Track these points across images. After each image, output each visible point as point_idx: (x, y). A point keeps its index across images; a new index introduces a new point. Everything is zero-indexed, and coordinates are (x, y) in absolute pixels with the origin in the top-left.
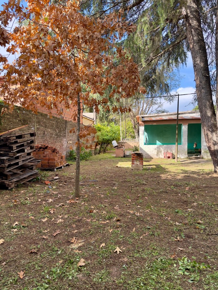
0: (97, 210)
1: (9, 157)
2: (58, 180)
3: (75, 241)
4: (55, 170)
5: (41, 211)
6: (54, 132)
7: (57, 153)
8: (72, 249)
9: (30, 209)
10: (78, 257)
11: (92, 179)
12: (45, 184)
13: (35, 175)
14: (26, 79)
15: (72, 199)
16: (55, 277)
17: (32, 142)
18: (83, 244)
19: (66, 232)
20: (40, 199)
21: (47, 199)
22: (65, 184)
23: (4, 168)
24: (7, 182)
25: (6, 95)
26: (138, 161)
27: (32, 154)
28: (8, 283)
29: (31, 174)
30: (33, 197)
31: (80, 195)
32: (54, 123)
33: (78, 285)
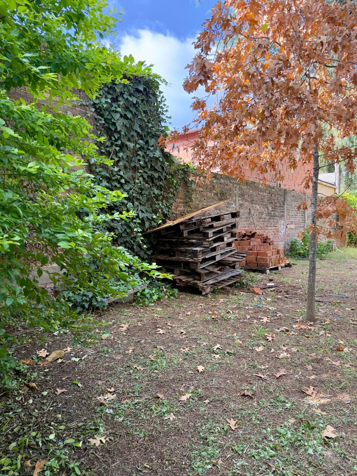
0: (351, 349)
1: (203, 249)
2: (274, 289)
3: (313, 393)
4: (268, 271)
5: (253, 335)
6: (265, 211)
7: (270, 245)
8: (310, 406)
9: (236, 329)
10: (321, 421)
11: (336, 292)
12: (254, 292)
13: (238, 277)
14: (234, 129)
15: (302, 322)
16: (285, 443)
17: (234, 226)
18: (328, 402)
19: (296, 376)
20: (249, 315)
21: (260, 317)
22: (287, 296)
23: (196, 263)
24: (200, 284)
25: (202, 157)
27: (233, 245)
28: (215, 430)
29: (232, 275)
30: (237, 311)
31: (316, 317)
32: (265, 196)
33: (325, 468)
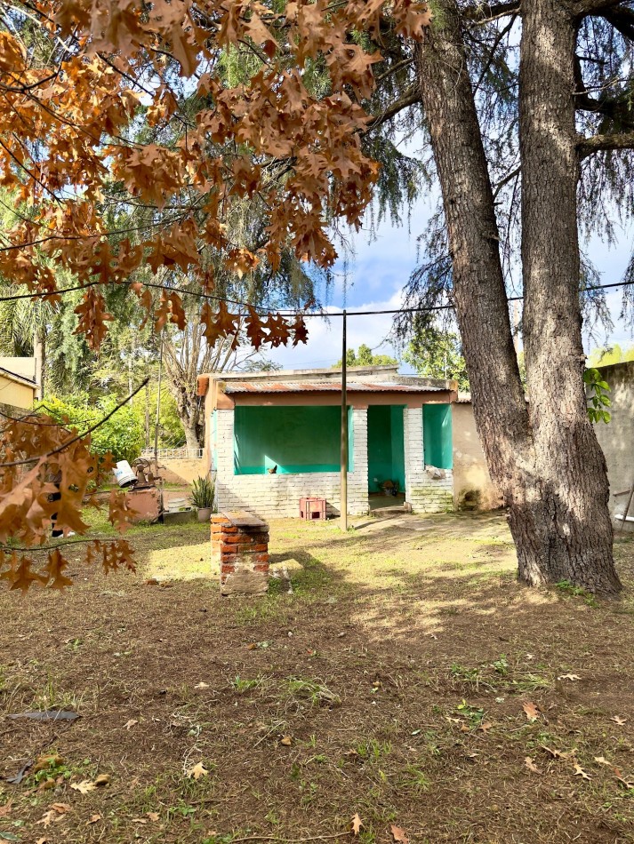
26: (248, 558)
